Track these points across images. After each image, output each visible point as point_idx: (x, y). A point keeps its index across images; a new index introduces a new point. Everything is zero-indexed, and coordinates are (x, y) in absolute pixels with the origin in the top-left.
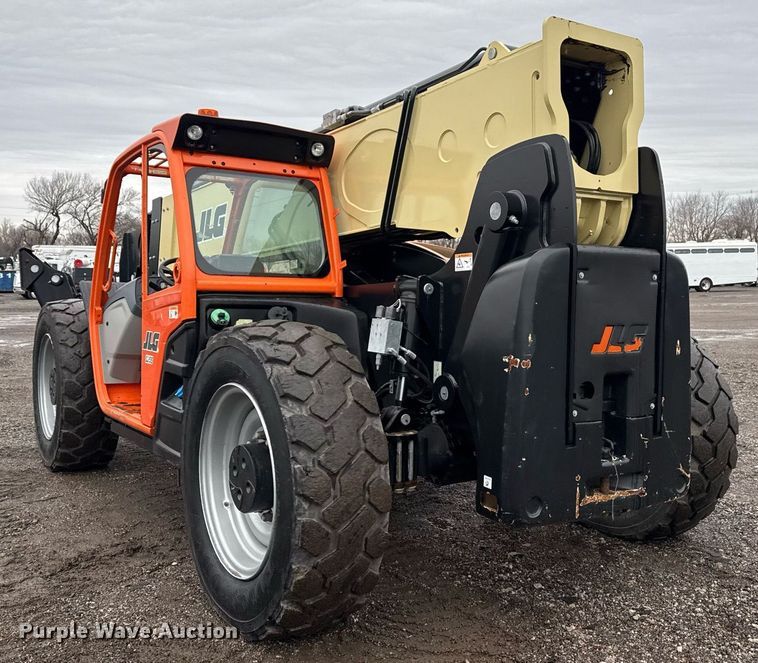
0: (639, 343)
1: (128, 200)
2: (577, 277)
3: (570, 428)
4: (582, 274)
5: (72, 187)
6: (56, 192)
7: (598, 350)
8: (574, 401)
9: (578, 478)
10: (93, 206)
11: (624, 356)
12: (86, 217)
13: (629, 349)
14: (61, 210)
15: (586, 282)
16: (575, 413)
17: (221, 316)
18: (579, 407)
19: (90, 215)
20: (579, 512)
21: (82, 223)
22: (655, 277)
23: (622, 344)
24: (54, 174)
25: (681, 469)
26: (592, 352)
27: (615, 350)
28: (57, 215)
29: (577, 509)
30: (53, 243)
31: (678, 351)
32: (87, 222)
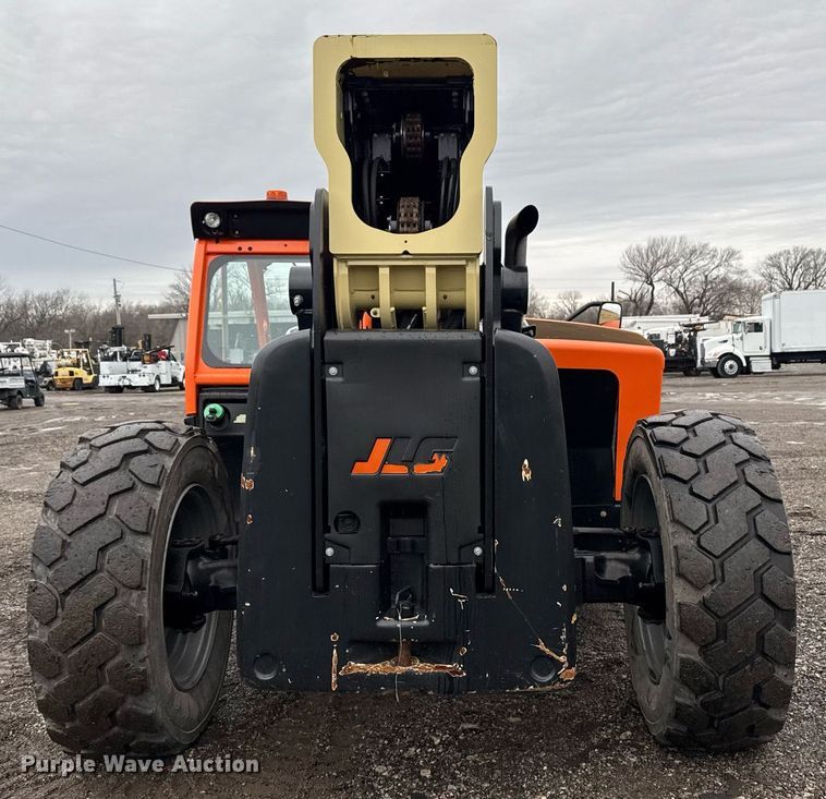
0: (441, 463)
1: (726, 261)
2: (324, 373)
3: (319, 571)
4: (333, 370)
5: (667, 253)
6: (651, 259)
7: (363, 469)
8: (327, 535)
9: (334, 637)
10: (689, 271)
11: (412, 479)
12: (682, 283)
13: (421, 469)
14: (656, 278)
15: (340, 379)
16: (329, 552)
17: (213, 412)
18: (334, 544)
19: (686, 280)
20: (337, 682)
21: (677, 290)
22: (473, 370)
23: (409, 463)
24: (649, 240)
25: (542, 646)
26: (354, 473)
27: (395, 470)
28: (651, 284)
29: (334, 679)
30: (647, 314)
31: (526, 475)
32: (682, 289)
